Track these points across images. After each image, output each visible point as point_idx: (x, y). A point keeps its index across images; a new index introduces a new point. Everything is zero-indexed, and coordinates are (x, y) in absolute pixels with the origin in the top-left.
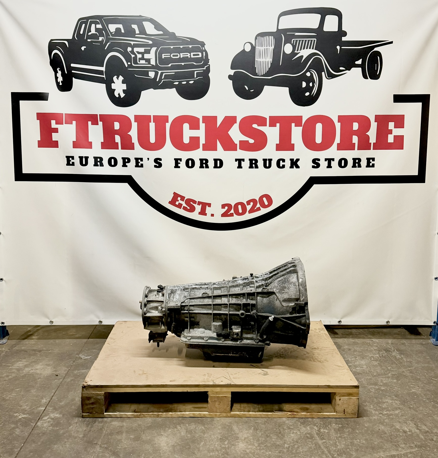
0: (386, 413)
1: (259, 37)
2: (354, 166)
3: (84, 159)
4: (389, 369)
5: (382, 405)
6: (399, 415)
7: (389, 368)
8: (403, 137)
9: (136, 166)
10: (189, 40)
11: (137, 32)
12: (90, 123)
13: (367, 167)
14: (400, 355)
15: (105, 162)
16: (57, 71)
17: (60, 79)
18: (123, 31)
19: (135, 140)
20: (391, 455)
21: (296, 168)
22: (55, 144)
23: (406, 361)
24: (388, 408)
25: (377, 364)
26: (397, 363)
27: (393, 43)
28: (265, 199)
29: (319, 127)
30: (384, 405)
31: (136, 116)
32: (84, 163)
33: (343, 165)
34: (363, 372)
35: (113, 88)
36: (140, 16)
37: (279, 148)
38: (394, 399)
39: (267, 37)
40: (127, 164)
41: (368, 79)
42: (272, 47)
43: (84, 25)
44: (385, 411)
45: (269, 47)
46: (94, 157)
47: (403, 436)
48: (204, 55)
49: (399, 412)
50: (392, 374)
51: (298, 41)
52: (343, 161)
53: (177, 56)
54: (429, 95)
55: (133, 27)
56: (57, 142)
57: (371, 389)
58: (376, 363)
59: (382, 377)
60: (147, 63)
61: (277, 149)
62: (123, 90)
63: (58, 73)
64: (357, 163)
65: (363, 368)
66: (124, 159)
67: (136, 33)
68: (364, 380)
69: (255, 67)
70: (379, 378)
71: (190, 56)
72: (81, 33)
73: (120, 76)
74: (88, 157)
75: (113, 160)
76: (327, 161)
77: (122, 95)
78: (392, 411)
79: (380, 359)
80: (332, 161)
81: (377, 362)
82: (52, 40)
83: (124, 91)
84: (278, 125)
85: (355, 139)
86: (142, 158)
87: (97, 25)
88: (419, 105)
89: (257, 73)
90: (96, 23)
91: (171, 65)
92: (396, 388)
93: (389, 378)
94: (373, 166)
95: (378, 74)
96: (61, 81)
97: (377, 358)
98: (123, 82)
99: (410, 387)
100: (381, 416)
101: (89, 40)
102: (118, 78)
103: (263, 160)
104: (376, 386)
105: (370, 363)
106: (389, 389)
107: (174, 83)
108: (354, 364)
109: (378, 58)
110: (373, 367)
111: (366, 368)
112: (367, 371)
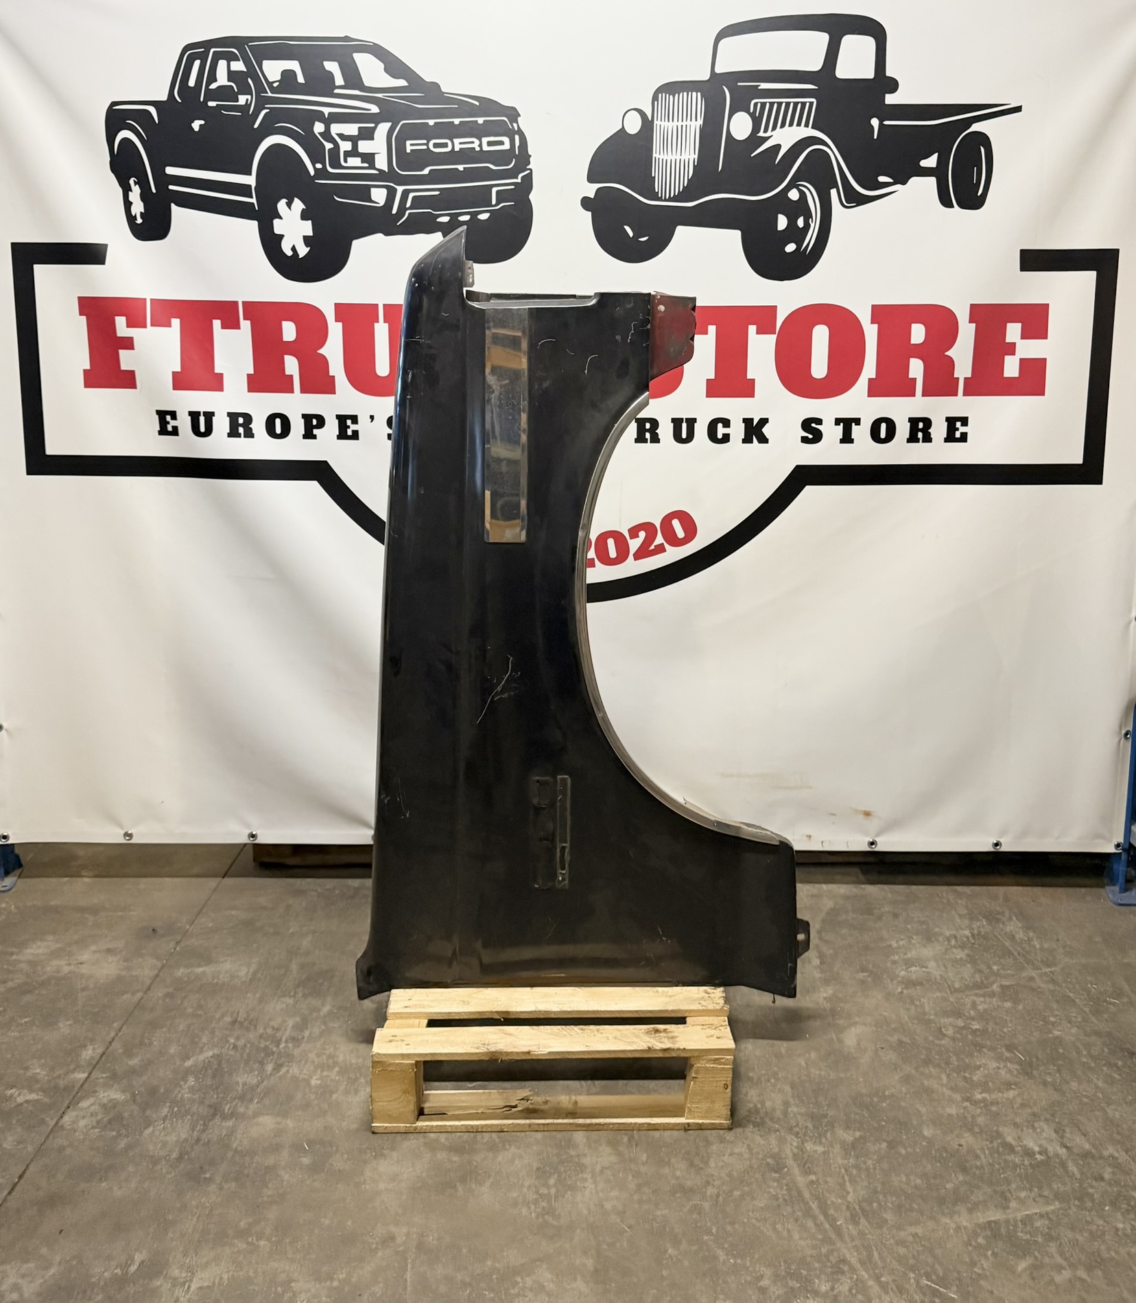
0: (979, 1097)
1: (664, 94)
2: (912, 439)
3: (202, 419)
4: (996, 971)
5: (970, 1074)
6: (1016, 1106)
7: (995, 968)
8: (1043, 362)
9: (339, 437)
10: (477, 104)
11: (339, 81)
12: (217, 324)
13: (946, 440)
14: (1024, 932)
15: (258, 426)
16: (129, 184)
17: (138, 208)
18: (301, 79)
19: (337, 368)
20: (990, 1222)
21: (760, 442)
22: (128, 380)
23: (1041, 949)
24: (986, 1083)
25: (964, 957)
26: (1016, 953)
27: (1021, 111)
28: (676, 523)
29: (821, 336)
30: (978, 1074)
31: (338, 307)
32: (202, 429)
33: (883, 435)
34: (926, 980)
35: (277, 231)
36: (346, 39)
37: (714, 389)
38: (1004, 1058)
39: (685, 94)
40: (315, 431)
41: (953, 207)
42: (696, 120)
43: (197, 63)
44: (978, 1092)
45: (689, 123)
46: (228, 413)
47: (1022, 1167)
48: (517, 144)
49: (1014, 1098)
50: (1001, 985)
51: (768, 105)
52: (883, 426)
53: (445, 145)
54: (1118, 251)
55: (327, 68)
56: (132, 374)
57: (945, 1027)
58: (960, 954)
59: (976, 995)
60: (366, 165)
61: (710, 393)
62: (304, 236)
63: (131, 191)
64: (920, 429)
65: (927, 967)
66: (307, 418)
67: (337, 84)
68: (929, 1003)
69: (653, 175)
70: (967, 996)
71: (480, 145)
72: (192, 83)
73: (296, 200)
74: (212, 414)
75: (278, 422)
76: (842, 424)
77: (303, 251)
78: (996, 1092)
79: (972, 944)
80: (853, 424)
81: (963, 950)
82: (114, 104)
83: (307, 240)
84: (712, 329)
85: (916, 368)
86: (356, 416)
87: (232, 63)
88: (1089, 278)
89: (657, 191)
90: (230, 58)
91: (431, 171)
92: (1010, 1025)
93: (993, 995)
94: (964, 438)
95: (979, 194)
96: (141, 213)
97: (965, 939)
98: (304, 216)
99: (1046, 1022)
100: (965, 1108)
101: (212, 104)
102: (289, 205)
103: (674, 420)
104: (957, 1019)
105: (945, 954)
106: (993, 1029)
107: (439, 220)
108: (905, 957)
109: (982, 150)
110: (953, 966)
111: (934, 969)
112: (938, 977)
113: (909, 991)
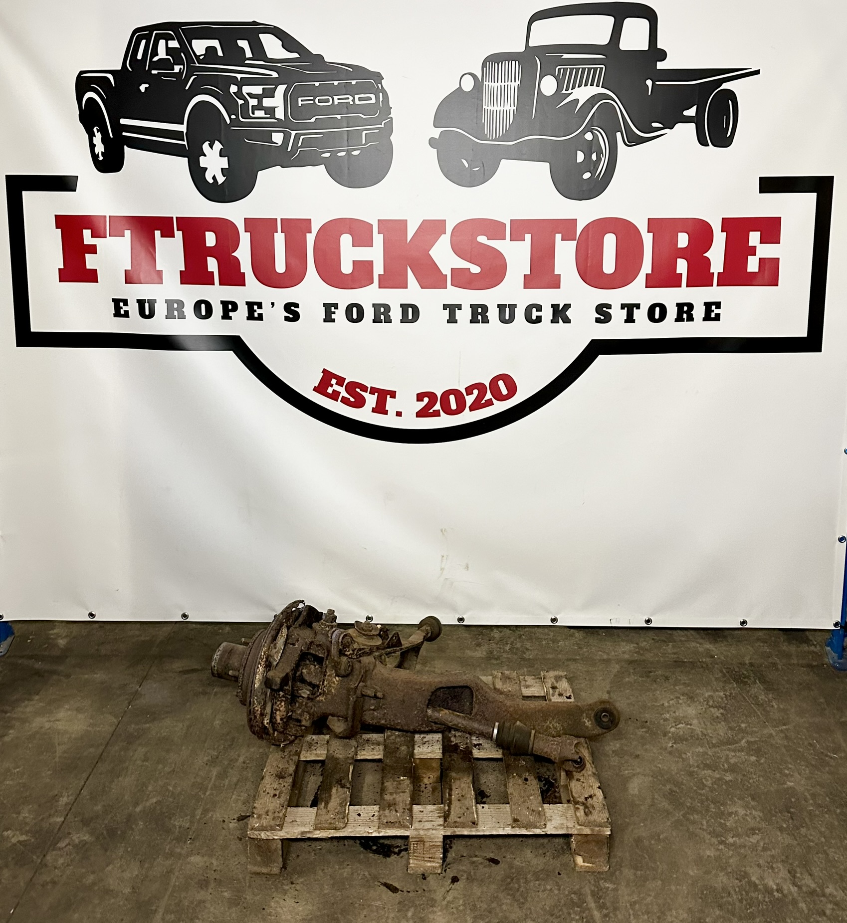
1: (491, 62)
2: (679, 319)
3: (147, 305)
7: (743, 725)
8: (777, 260)
9: (248, 318)
10: (351, 70)
11: (249, 54)
12: (157, 233)
13: (704, 319)
14: (765, 694)
15: (189, 310)
16: (94, 132)
17: (100, 148)
18: (220, 53)
19: (246, 267)
21: (564, 322)
22: (92, 276)
26: (760, 714)
28: (501, 383)
29: (610, 242)
31: (247, 220)
32: (147, 313)
33: (657, 316)
34: (691, 736)
35: (202, 165)
37: (530, 282)
39: (507, 62)
40: (231, 314)
41: (708, 146)
42: (515, 82)
43: (143, 42)
45: (509, 83)
46: (166, 300)
48: (381, 99)
50: (748, 741)
51: (569, 70)
52: (657, 309)
55: (240, 46)
56: (94, 272)
57: (705, 778)
58: (717, 713)
59: (729, 750)
60: (268, 116)
61: (527, 286)
62: (222, 169)
63: (95, 136)
64: (685, 311)
65: (691, 725)
66: (225, 304)
67: (247, 56)
68: (693, 757)
69: (483, 121)
70: (721, 750)
71: (353, 100)
72: (139, 57)
73: (216, 142)
74: (154, 301)
75: (203, 306)
76: (626, 308)
77: (221, 179)
78: (744, 836)
79: (726, 704)
80: (635, 308)
81: (719, 710)
82: (82, 72)
83: (223, 171)
84: (528, 237)
85: (682, 266)
86: (261, 303)
87: (169, 42)
89: (486, 133)
90: (168, 38)
91: (317, 119)
92: (754, 777)
93: (741, 750)
94: (718, 318)
95: (728, 136)
96: (102, 152)
97: (720, 700)
98: (222, 154)
99: (783, 774)
101: (154, 72)
102: (211, 146)
103: (500, 306)
104: (714, 771)
105: (705, 712)
106: (742, 780)
107: (323, 155)
108: (675, 715)
109: (730, 103)
110: (711, 724)
111: (697, 726)
112: (699, 732)
113: (678, 745)
